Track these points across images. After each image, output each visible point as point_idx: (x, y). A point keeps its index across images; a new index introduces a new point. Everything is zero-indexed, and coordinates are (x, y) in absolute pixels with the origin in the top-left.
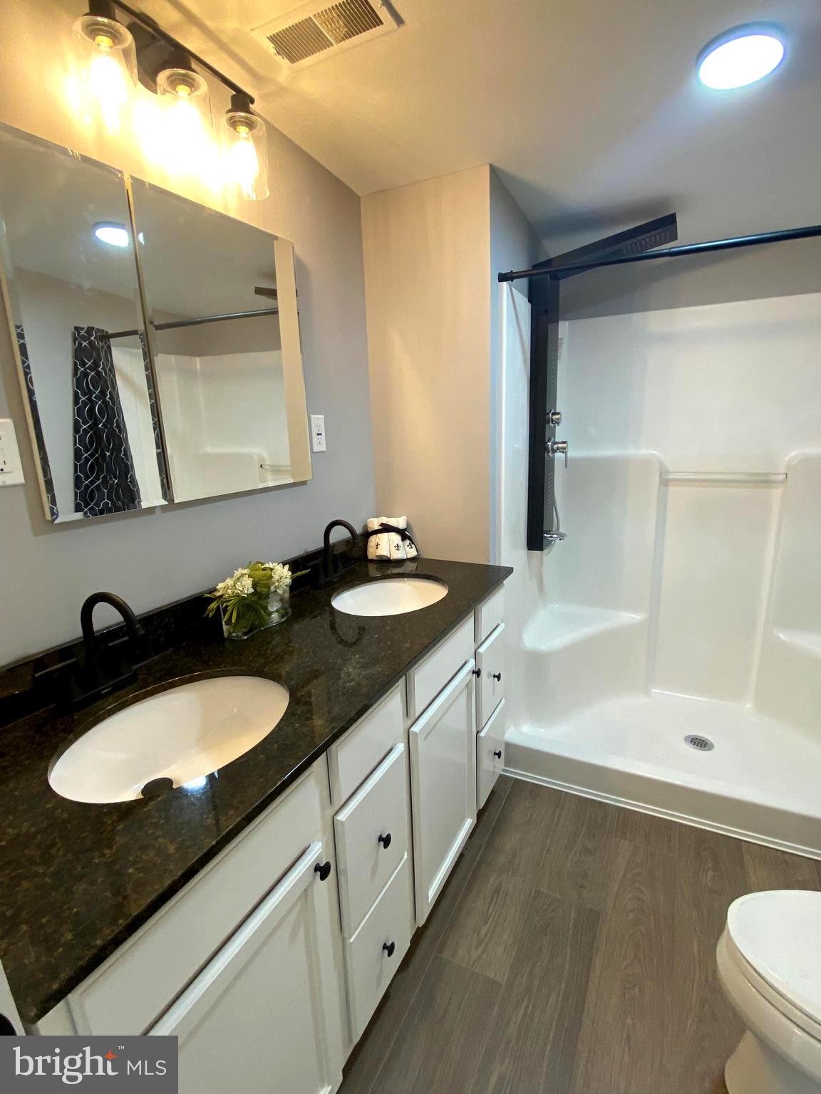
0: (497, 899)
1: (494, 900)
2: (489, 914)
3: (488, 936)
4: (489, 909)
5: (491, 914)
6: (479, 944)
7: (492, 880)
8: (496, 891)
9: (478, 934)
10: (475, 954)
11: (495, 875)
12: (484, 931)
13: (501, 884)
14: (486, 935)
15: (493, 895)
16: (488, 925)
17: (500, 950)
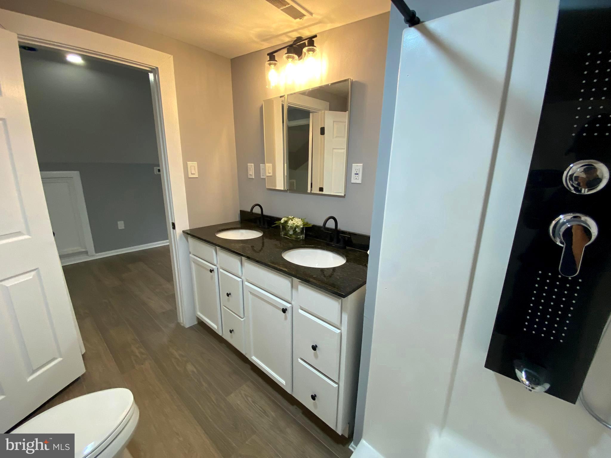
0: (261, 411)
1: (261, 409)
2: (256, 404)
3: (247, 400)
4: (258, 405)
5: (255, 405)
6: (245, 395)
7: (273, 413)
8: (265, 412)
9: (250, 397)
10: (242, 392)
11: (274, 415)
12: (249, 399)
13: (268, 416)
14: (248, 400)
15: (264, 410)
16: (251, 402)
17: (239, 402)
